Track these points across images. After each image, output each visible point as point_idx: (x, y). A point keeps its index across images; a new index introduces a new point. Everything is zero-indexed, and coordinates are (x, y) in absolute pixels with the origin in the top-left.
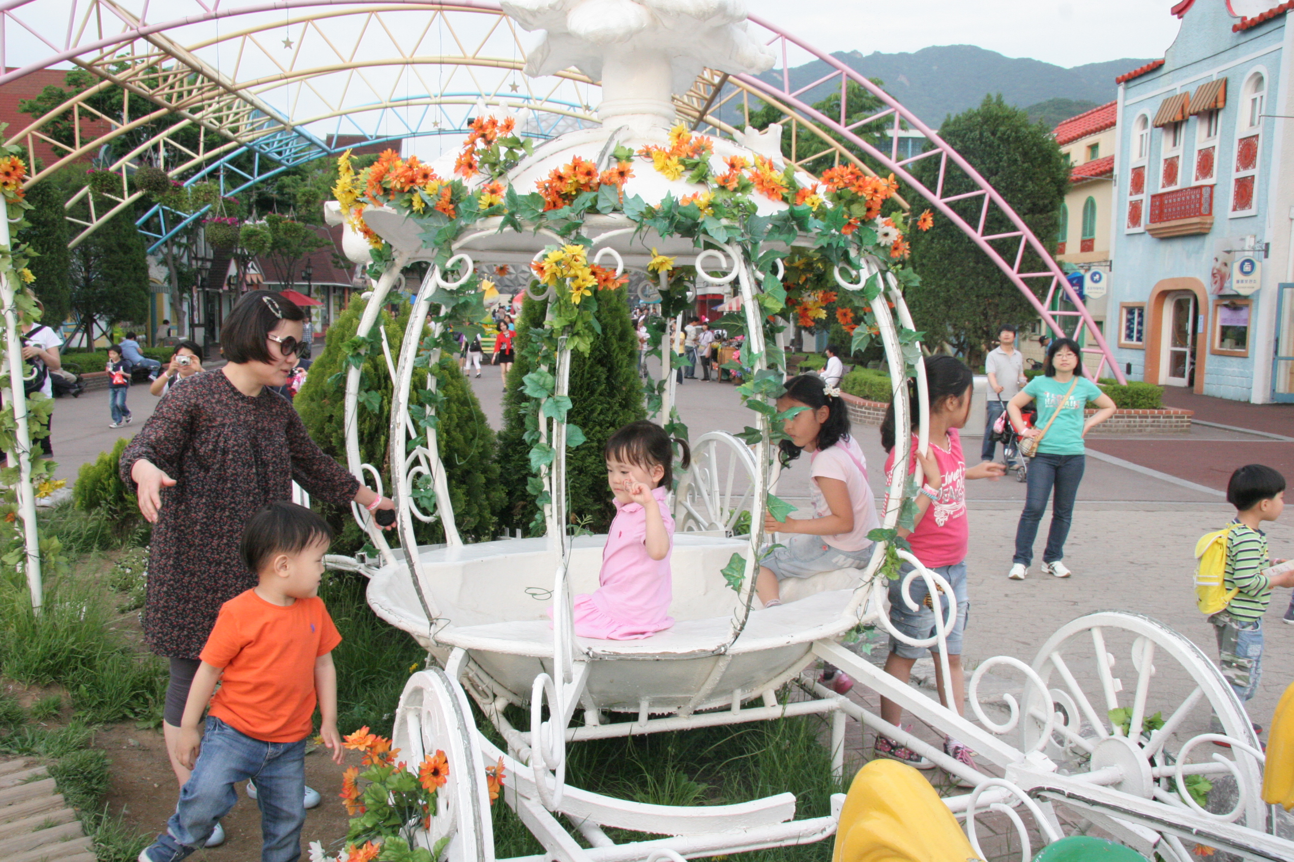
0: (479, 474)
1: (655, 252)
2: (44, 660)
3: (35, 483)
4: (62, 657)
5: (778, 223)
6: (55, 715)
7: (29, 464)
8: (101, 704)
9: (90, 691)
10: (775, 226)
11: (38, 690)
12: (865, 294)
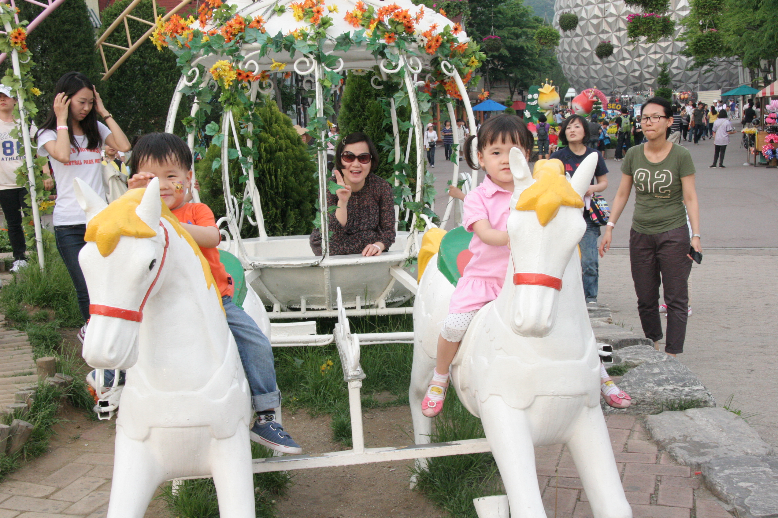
0: (308, 203)
1: (273, 61)
2: (41, 294)
3: (39, 202)
4: (51, 293)
5: (340, 41)
6: (44, 320)
7: (35, 192)
8: (70, 317)
9: (65, 312)
10: (338, 42)
11: (39, 309)
12: (400, 75)
